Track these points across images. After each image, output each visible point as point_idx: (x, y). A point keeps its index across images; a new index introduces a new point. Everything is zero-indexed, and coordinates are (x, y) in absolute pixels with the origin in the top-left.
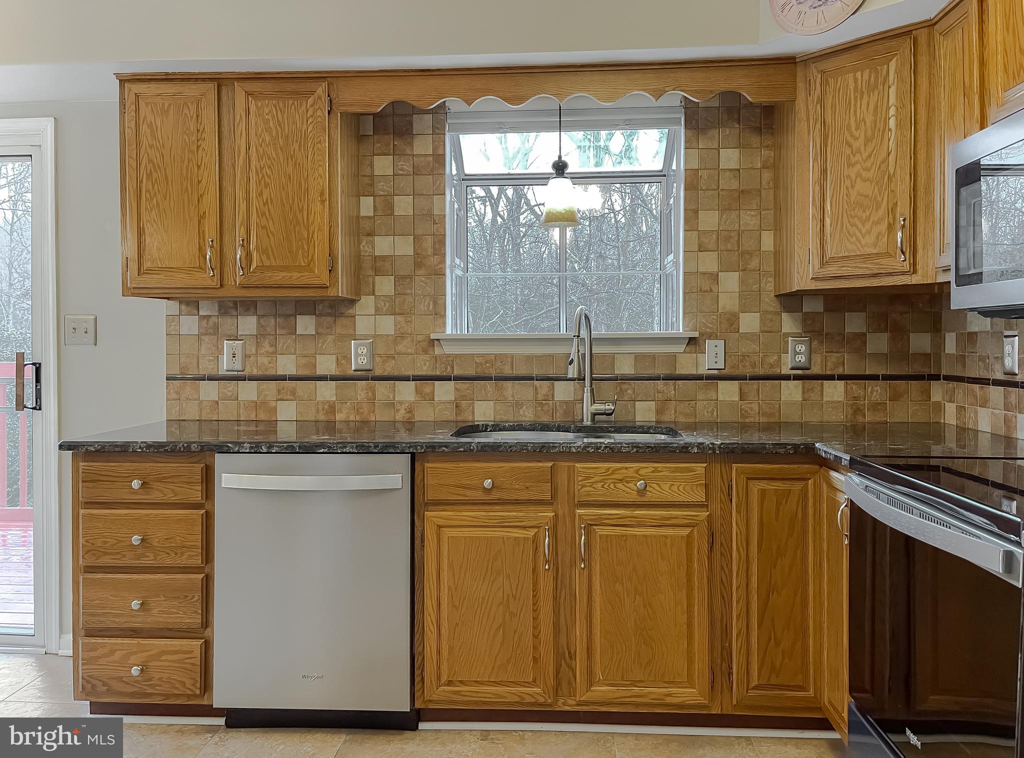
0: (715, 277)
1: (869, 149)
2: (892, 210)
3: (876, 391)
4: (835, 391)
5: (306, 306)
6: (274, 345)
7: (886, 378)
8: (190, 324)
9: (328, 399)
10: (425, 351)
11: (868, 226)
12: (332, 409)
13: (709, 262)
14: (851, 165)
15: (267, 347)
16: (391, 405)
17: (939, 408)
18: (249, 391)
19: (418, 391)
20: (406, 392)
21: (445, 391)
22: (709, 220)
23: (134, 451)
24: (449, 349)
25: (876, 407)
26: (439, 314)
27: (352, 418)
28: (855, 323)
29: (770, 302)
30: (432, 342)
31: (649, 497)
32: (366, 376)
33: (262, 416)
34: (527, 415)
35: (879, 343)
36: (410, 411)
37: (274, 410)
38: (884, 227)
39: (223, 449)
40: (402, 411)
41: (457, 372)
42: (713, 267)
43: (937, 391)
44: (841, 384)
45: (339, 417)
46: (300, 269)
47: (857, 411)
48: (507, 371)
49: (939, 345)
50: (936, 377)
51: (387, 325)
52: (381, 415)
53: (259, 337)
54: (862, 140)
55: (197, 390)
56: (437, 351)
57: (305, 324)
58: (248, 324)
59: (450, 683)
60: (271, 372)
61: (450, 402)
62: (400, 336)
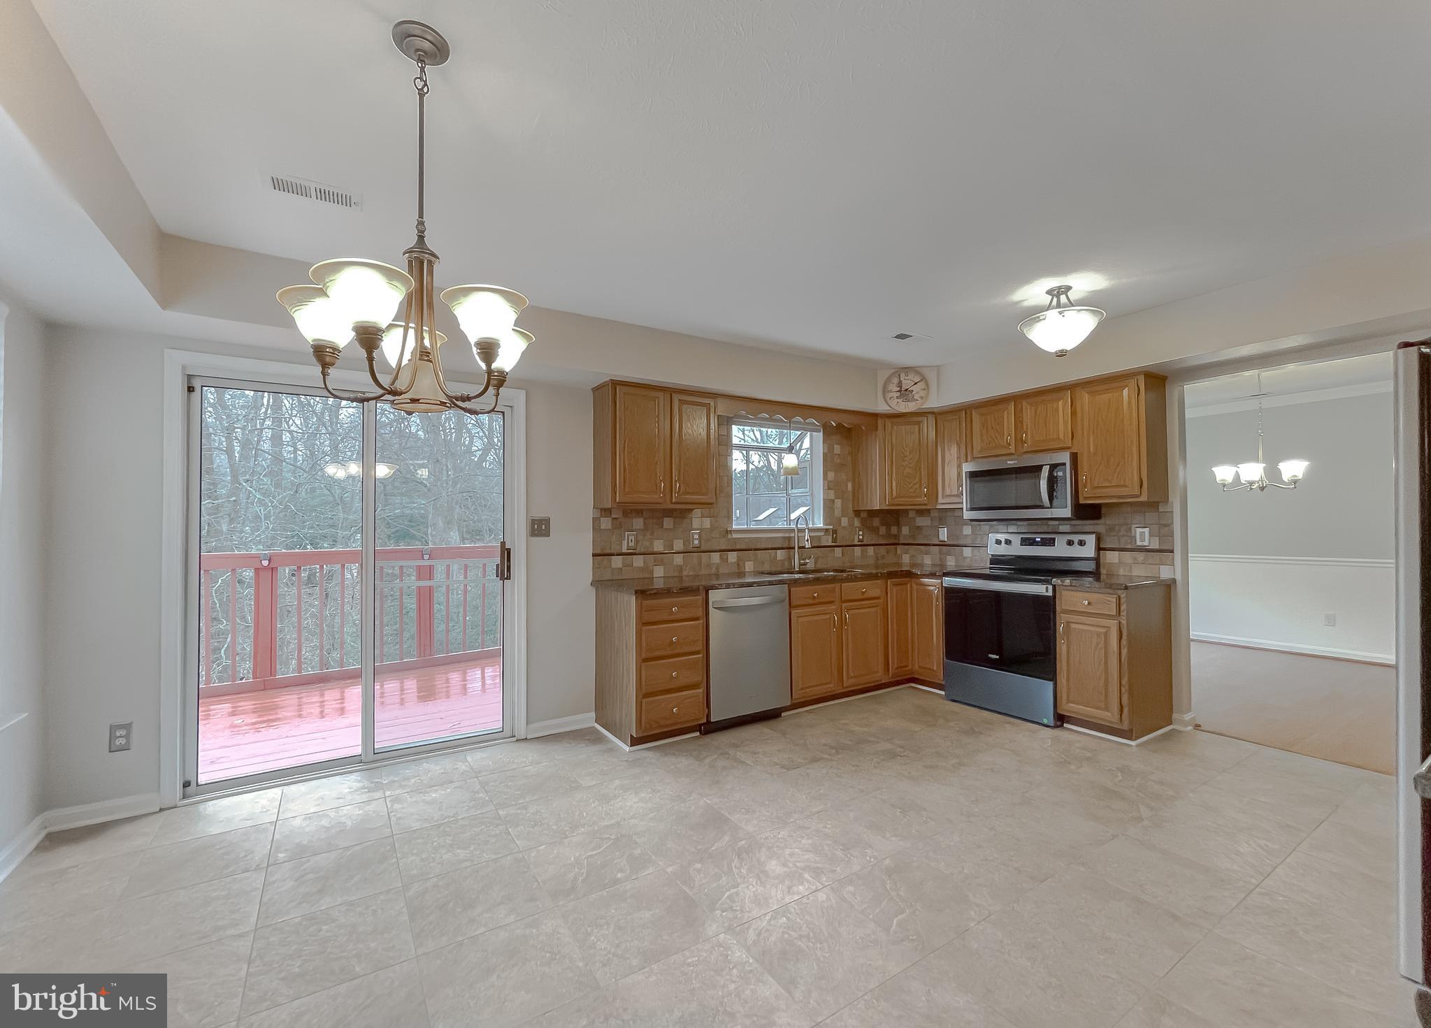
0: (833, 501)
1: (911, 456)
2: (920, 480)
3: (883, 550)
4: (871, 550)
5: (668, 513)
6: (652, 534)
7: (886, 545)
8: (606, 523)
9: (679, 564)
10: (724, 536)
11: (912, 485)
12: (680, 569)
13: (832, 495)
14: (904, 461)
15: (649, 536)
16: (709, 566)
17: (900, 557)
18: (638, 561)
19: (721, 557)
20: (716, 557)
21: (732, 557)
22: (831, 475)
23: (673, 592)
24: (735, 536)
25: (883, 557)
26: (729, 516)
27: (691, 573)
28: (876, 522)
29: (852, 514)
30: (727, 532)
31: (866, 596)
32: (699, 550)
33: (647, 575)
34: (767, 568)
35: (883, 530)
36: (717, 568)
37: (652, 572)
38: (917, 486)
39: (714, 588)
40: (714, 569)
41: (738, 547)
42: (833, 498)
43: (899, 549)
44: (872, 547)
45: (685, 573)
46: (704, 494)
47: (877, 559)
48: (758, 547)
49: (899, 530)
50: (898, 544)
51: (707, 523)
52: (703, 572)
53: (646, 528)
54: (908, 452)
55: (610, 561)
56: (729, 536)
57: (668, 523)
58: (638, 523)
59: (802, 689)
60: (650, 550)
61: (735, 563)
62: (712, 529)
